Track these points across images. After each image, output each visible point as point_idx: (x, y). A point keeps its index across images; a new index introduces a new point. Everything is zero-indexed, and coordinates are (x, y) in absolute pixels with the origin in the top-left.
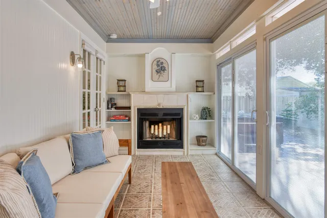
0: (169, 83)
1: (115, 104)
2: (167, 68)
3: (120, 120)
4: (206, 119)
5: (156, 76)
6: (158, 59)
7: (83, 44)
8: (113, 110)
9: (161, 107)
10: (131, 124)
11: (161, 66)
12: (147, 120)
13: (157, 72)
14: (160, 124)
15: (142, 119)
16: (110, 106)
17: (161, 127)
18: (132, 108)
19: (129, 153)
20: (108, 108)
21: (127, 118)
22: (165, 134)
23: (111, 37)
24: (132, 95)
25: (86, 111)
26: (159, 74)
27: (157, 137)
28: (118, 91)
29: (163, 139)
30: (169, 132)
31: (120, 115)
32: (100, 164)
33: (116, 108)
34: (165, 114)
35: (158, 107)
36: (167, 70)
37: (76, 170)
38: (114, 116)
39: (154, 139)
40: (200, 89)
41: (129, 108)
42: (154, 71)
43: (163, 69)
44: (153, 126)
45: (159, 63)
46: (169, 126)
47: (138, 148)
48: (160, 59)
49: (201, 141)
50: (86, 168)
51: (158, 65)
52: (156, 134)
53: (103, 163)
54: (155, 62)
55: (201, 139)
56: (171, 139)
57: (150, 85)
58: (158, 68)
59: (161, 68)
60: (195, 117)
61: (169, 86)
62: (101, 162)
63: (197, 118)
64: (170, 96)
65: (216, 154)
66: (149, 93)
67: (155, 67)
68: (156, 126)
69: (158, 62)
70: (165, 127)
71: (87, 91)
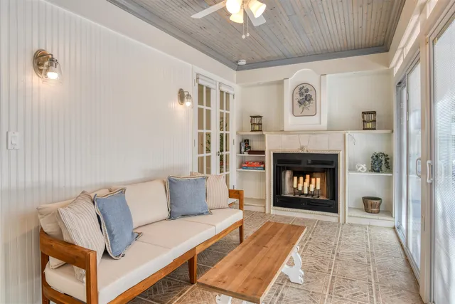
0: (316, 118)
1: (250, 147)
2: (313, 97)
3: (254, 168)
4: (378, 172)
5: (298, 109)
6: (302, 86)
7: (198, 78)
8: (246, 154)
9: (305, 152)
10: (265, 173)
11: (305, 94)
12: (288, 169)
13: (300, 103)
14: (308, 176)
15: (280, 167)
16: (243, 150)
17: (307, 180)
18: (267, 153)
19: (241, 207)
20: (241, 153)
21: (263, 166)
22: (312, 189)
23: (239, 63)
24: (267, 136)
25: (205, 155)
26: (303, 106)
27: (301, 193)
28: (252, 131)
29: (310, 197)
30: (318, 188)
31: (254, 162)
32: (199, 214)
33: (250, 152)
34: (314, 163)
35: (300, 152)
36: (314, 99)
37: (172, 216)
38: (247, 163)
39: (297, 196)
40: (369, 125)
41: (263, 152)
42: (296, 102)
43: (308, 98)
44: (295, 178)
45: (303, 91)
46: (318, 180)
47: (274, 205)
48: (304, 85)
49: (370, 204)
50: (183, 216)
51: (301, 94)
52: (300, 189)
53: (202, 214)
54: (297, 90)
55: (370, 202)
56: (321, 198)
57: (290, 122)
58: (301, 98)
59: (305, 97)
60: (359, 167)
61: (318, 122)
62: (200, 212)
63: (363, 169)
64: (318, 136)
65: (394, 228)
66: (288, 133)
67: (297, 97)
68: (301, 179)
69: (301, 89)
70: (313, 180)
71: (205, 131)
